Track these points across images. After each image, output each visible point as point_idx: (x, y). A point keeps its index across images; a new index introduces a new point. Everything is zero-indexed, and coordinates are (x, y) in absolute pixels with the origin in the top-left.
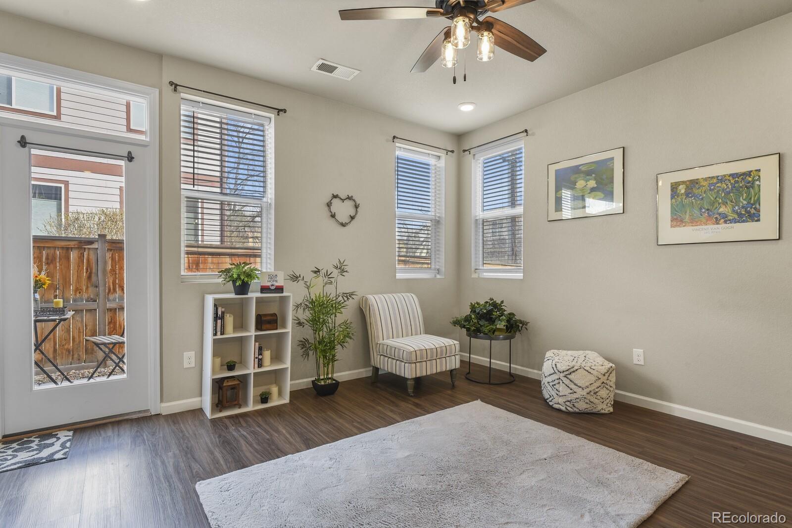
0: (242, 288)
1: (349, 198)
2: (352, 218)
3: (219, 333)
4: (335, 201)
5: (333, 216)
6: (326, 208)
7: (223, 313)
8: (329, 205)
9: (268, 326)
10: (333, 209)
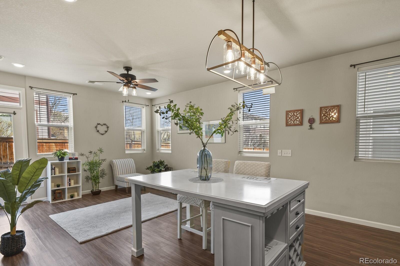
0: (62, 159)
1: (104, 124)
2: (106, 132)
3: (53, 174)
4: (98, 126)
5: (98, 131)
6: (95, 128)
7: (54, 167)
8: (96, 127)
9: (72, 172)
10: (98, 129)
